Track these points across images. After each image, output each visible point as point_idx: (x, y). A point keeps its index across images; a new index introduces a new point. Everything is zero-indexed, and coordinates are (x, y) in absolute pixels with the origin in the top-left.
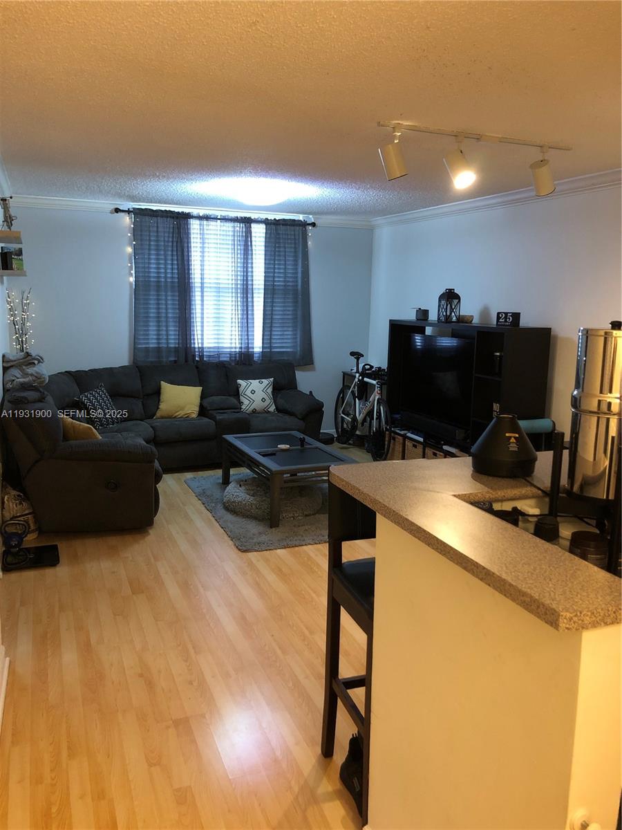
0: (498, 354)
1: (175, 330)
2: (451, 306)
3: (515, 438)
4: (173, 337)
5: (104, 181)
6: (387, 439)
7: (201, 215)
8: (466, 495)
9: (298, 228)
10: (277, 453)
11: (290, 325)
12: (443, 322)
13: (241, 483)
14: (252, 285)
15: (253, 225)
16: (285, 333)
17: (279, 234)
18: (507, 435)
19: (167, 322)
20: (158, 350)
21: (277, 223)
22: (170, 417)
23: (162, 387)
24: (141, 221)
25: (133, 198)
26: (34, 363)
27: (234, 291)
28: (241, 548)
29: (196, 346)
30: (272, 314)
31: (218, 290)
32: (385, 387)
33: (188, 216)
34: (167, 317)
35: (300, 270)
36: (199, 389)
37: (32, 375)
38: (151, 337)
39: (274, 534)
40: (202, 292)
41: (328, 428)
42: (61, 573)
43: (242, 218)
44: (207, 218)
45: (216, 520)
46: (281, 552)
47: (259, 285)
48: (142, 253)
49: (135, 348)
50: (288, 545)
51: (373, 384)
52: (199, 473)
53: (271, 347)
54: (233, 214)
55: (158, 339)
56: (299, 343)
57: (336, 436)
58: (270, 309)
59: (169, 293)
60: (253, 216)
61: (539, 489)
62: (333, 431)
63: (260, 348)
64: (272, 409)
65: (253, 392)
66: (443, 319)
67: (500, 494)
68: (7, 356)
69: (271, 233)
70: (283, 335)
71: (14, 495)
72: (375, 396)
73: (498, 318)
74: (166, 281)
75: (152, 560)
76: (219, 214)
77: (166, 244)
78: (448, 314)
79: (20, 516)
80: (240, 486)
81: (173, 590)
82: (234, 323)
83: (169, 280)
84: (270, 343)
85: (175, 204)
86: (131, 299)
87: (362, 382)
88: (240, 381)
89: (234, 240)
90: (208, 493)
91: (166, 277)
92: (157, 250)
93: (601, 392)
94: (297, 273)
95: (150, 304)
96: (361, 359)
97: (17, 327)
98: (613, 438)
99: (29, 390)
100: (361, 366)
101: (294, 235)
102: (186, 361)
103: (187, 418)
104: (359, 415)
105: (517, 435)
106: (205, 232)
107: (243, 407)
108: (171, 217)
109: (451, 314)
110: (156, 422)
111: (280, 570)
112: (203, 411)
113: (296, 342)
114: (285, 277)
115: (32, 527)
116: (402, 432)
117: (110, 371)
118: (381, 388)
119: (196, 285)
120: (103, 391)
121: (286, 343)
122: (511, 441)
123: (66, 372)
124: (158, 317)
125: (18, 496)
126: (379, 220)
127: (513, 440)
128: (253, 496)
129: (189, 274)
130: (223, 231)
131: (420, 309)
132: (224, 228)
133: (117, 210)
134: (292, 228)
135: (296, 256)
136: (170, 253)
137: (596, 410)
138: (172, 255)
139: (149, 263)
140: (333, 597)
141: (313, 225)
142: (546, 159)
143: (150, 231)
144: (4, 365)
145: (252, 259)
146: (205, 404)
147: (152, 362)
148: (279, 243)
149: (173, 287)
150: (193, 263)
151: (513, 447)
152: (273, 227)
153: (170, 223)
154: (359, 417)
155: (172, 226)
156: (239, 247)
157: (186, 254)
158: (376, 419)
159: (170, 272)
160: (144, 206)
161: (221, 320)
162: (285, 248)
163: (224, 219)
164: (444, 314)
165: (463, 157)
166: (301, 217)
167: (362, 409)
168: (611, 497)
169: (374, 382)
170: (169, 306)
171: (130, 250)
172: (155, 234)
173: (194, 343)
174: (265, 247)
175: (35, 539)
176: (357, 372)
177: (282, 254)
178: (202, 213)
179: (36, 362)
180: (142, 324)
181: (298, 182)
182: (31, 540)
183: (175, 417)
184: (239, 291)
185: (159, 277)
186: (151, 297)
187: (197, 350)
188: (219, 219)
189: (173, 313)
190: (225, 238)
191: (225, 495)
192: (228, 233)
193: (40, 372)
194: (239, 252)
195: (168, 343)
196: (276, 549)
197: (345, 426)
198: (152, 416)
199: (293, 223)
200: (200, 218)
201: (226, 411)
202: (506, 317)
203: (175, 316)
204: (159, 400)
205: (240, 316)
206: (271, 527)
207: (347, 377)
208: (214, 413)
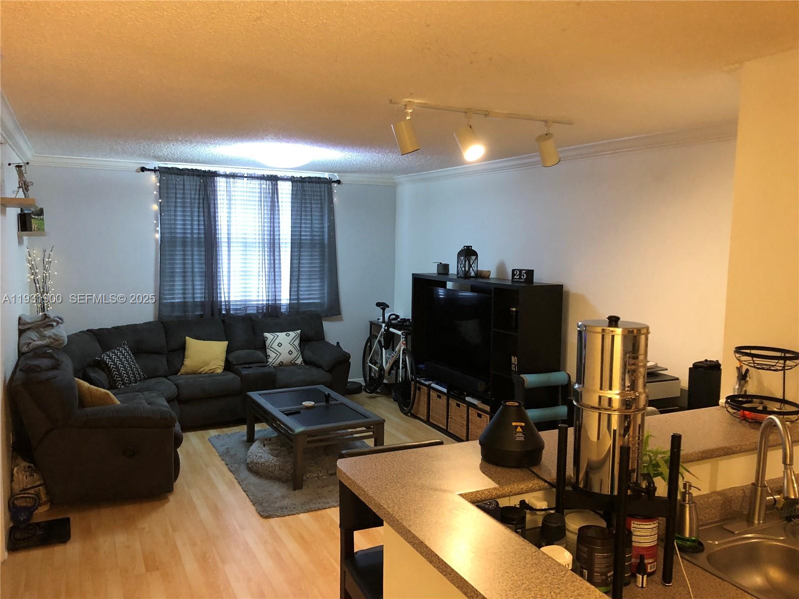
0: (514, 309)
1: (201, 285)
2: (469, 263)
3: (521, 427)
4: (199, 291)
5: (127, 144)
6: (412, 389)
7: (228, 173)
8: (472, 493)
9: (323, 185)
10: (302, 411)
11: (317, 277)
12: (462, 277)
13: (265, 442)
14: (279, 239)
15: (279, 183)
16: (312, 285)
17: (305, 191)
18: (514, 424)
19: (193, 276)
20: (184, 304)
21: (302, 180)
22: (194, 373)
23: (187, 342)
24: (167, 179)
25: (159, 159)
26: (52, 325)
27: (261, 245)
28: (263, 514)
29: (223, 299)
30: (299, 266)
31: (245, 245)
32: (409, 337)
33: (215, 174)
34: (193, 272)
35: (326, 225)
36: (225, 344)
37: (50, 337)
38: (177, 292)
39: (298, 497)
40: (229, 247)
41: (356, 377)
42: (72, 550)
43: (268, 176)
44: (233, 176)
45: (239, 483)
46: (303, 516)
47: (286, 239)
48: (168, 211)
49: (160, 304)
50: (311, 509)
51: (398, 335)
52: (224, 429)
53: (298, 299)
54: (259, 173)
55: (184, 294)
56: (326, 295)
57: (364, 384)
58: (297, 262)
59: (196, 249)
60: (279, 174)
61: (546, 481)
62: (360, 380)
63: (287, 300)
64: (299, 361)
65: (280, 345)
66: (461, 274)
67: (507, 489)
68: (24, 318)
69: (297, 190)
70: (310, 286)
71: (24, 467)
72: (401, 347)
73: (513, 275)
74: (192, 238)
75: (170, 530)
76: (245, 172)
77: (193, 201)
78: (467, 269)
79: (29, 489)
80: (264, 445)
81: (190, 565)
82: (261, 277)
83: (195, 236)
84: (298, 295)
85: (201, 163)
86: (156, 253)
87: (387, 331)
88: (266, 334)
89: (261, 197)
90: (232, 452)
91: (192, 233)
92: (184, 207)
93: (601, 389)
94: (323, 228)
95: (176, 259)
96: (387, 309)
97: (38, 285)
98: (615, 431)
99: (42, 357)
100: (387, 316)
101: (320, 191)
102: (212, 315)
103: (212, 374)
104: (386, 364)
105: (523, 424)
106: (232, 189)
107: (270, 360)
108: (197, 176)
109: (469, 269)
110: (180, 379)
111: (302, 537)
112: (228, 366)
113: (324, 294)
114: (312, 231)
115: (44, 498)
116: (427, 383)
117: (133, 328)
118: (406, 338)
119: (223, 240)
120: (125, 350)
121: (313, 295)
122: (518, 430)
123: (88, 330)
124: (184, 272)
125: (29, 467)
126: (401, 178)
127: (519, 429)
128: (277, 456)
129: (215, 230)
130: (250, 188)
131: (441, 263)
132: (251, 186)
133: (143, 169)
134: (318, 185)
135: (322, 211)
136: (196, 210)
137: (596, 405)
138: (199, 212)
139: (175, 220)
140: (345, 589)
141: (339, 182)
142: (550, 132)
143: (176, 189)
144: (20, 327)
145: (279, 214)
146: (230, 359)
147: (178, 317)
148: (305, 199)
149: (199, 242)
150: (219, 219)
151: (520, 437)
152: (300, 184)
153: (197, 180)
154: (386, 367)
155: (198, 184)
156: (266, 204)
157: (212, 210)
158: (402, 368)
159: (197, 228)
160: (170, 165)
161: (248, 273)
162: (311, 204)
163: (251, 177)
164: (463, 269)
165: (472, 132)
166: (326, 175)
167: (389, 358)
168: (616, 493)
169: (399, 333)
170: (195, 262)
171: (156, 207)
172: (182, 192)
173: (221, 297)
174: (292, 203)
175: (46, 511)
176: (384, 322)
177: (308, 209)
178: (228, 171)
179: (55, 324)
180: (168, 279)
181: (320, 146)
182: (42, 514)
183: (200, 373)
184: (266, 245)
185: (185, 233)
186: (177, 253)
187: (223, 303)
188: (246, 177)
189: (200, 268)
190: (251, 194)
191: (249, 454)
192: (254, 190)
193: (58, 334)
194: (266, 208)
195: (194, 298)
196: (299, 514)
197: (373, 375)
198: (176, 372)
199: (318, 180)
200: (226, 176)
201: (251, 365)
202: (520, 275)
203: (201, 270)
204: (184, 356)
205: (267, 270)
206: (295, 490)
207: (374, 326)
208: (239, 368)
